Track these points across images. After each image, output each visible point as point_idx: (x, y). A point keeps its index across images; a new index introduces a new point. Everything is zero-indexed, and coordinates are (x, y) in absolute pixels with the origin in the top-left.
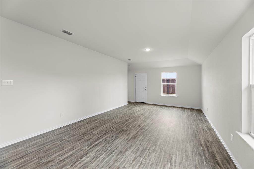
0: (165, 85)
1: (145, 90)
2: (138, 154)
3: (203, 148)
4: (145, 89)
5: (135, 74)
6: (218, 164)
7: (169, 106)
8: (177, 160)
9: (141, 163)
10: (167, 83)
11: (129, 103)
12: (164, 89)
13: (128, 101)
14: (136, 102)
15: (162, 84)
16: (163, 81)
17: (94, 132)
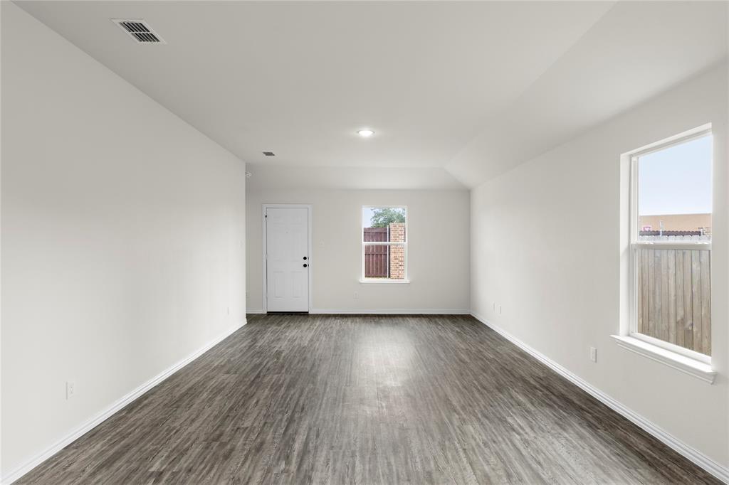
0: (373, 246)
1: (305, 266)
2: (439, 437)
3: (541, 391)
4: (305, 262)
5: (267, 205)
6: (583, 409)
7: (386, 313)
8: (520, 423)
9: (464, 450)
10: (386, 241)
11: (251, 318)
12: (369, 260)
13: (247, 314)
14: (270, 314)
15: (364, 244)
16: (365, 232)
17: (245, 426)
